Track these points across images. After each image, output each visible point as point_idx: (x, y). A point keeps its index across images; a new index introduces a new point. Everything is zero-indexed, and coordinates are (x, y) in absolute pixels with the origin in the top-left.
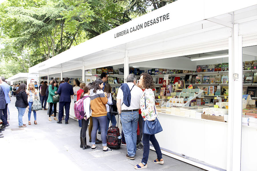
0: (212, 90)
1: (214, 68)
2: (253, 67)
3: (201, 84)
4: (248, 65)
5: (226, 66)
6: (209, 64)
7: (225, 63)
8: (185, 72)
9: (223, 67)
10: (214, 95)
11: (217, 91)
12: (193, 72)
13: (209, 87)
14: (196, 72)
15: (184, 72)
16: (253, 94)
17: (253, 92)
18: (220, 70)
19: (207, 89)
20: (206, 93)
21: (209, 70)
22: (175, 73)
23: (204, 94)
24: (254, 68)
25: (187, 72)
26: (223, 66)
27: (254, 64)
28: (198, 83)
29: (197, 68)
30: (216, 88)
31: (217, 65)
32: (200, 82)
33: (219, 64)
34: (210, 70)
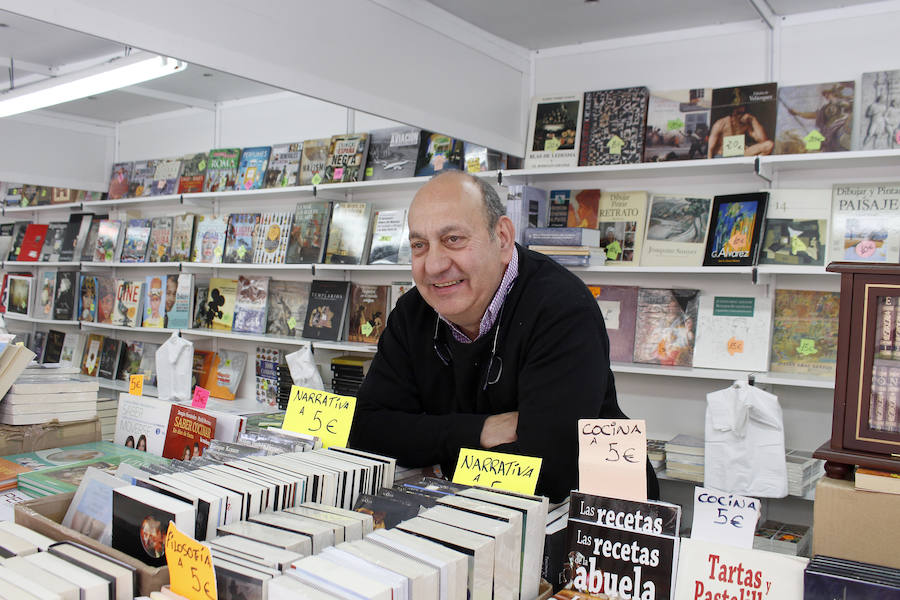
0: (159, 299)
1: (175, 175)
2: (333, 170)
3: (118, 264)
4: (315, 162)
5: (223, 163)
6: (160, 158)
7: (222, 151)
8: (62, 198)
9: (212, 173)
10: (165, 326)
11: (175, 307)
12: (92, 195)
13: (149, 280)
14: (105, 196)
15: (56, 199)
16: (329, 325)
17: (331, 315)
18: (199, 188)
19: (138, 291)
20: (133, 310)
21: (155, 189)
22: (25, 201)
23: (122, 317)
24: (335, 177)
25: (68, 198)
26: (214, 164)
27: (336, 153)
28: (102, 257)
29: (113, 175)
30: (171, 284)
31: (191, 158)
32: (111, 251)
33: (199, 157)
34: (161, 186)
